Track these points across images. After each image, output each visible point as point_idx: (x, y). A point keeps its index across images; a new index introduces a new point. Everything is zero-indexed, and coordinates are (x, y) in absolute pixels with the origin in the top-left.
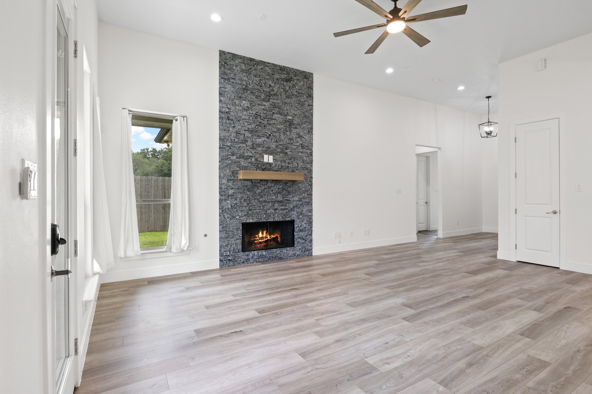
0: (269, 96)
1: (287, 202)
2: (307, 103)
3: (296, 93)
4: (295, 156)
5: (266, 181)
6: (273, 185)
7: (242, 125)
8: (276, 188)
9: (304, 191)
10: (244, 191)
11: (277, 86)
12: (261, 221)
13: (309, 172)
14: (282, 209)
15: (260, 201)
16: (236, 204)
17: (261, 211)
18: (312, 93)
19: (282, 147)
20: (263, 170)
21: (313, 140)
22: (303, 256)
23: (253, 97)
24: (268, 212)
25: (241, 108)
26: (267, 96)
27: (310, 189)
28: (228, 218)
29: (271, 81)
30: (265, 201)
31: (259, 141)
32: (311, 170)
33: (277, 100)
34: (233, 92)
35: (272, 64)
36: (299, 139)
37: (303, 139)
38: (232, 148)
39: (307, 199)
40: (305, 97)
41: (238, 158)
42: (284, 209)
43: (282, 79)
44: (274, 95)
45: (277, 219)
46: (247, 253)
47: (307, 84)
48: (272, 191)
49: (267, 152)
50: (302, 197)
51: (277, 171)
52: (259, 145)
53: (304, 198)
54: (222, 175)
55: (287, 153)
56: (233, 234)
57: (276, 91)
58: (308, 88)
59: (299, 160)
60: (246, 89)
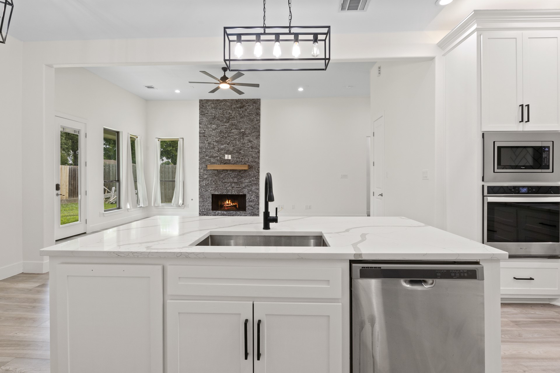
0: (228, 119)
1: (241, 183)
2: (255, 119)
3: (247, 114)
4: (247, 154)
5: (227, 170)
6: (231, 172)
7: (212, 138)
8: (233, 175)
9: (253, 176)
10: (213, 176)
11: (234, 112)
12: (223, 194)
13: (257, 164)
14: (237, 187)
15: (222, 182)
16: (208, 183)
17: (223, 187)
18: (259, 112)
19: (237, 149)
20: (225, 164)
21: (260, 143)
23: (219, 122)
24: (228, 189)
25: (211, 129)
26: (227, 119)
27: (257, 175)
28: (204, 191)
29: (230, 110)
30: (226, 182)
31: (222, 147)
32: (258, 162)
33: (234, 121)
34: (207, 121)
35: (231, 100)
36: (249, 143)
37: (253, 143)
38: (206, 152)
39: (255, 181)
40: (254, 115)
41: (209, 158)
42: (239, 187)
43: (238, 108)
44: (232, 118)
45: (233, 193)
46: (214, 211)
47: (255, 107)
48: (231, 176)
49: (228, 153)
51: (234, 164)
52: (222, 149)
53: (253, 181)
54: (200, 168)
55: (241, 152)
56: (207, 200)
57: (233, 115)
58: (257, 109)
59: (249, 157)
60: (215, 118)
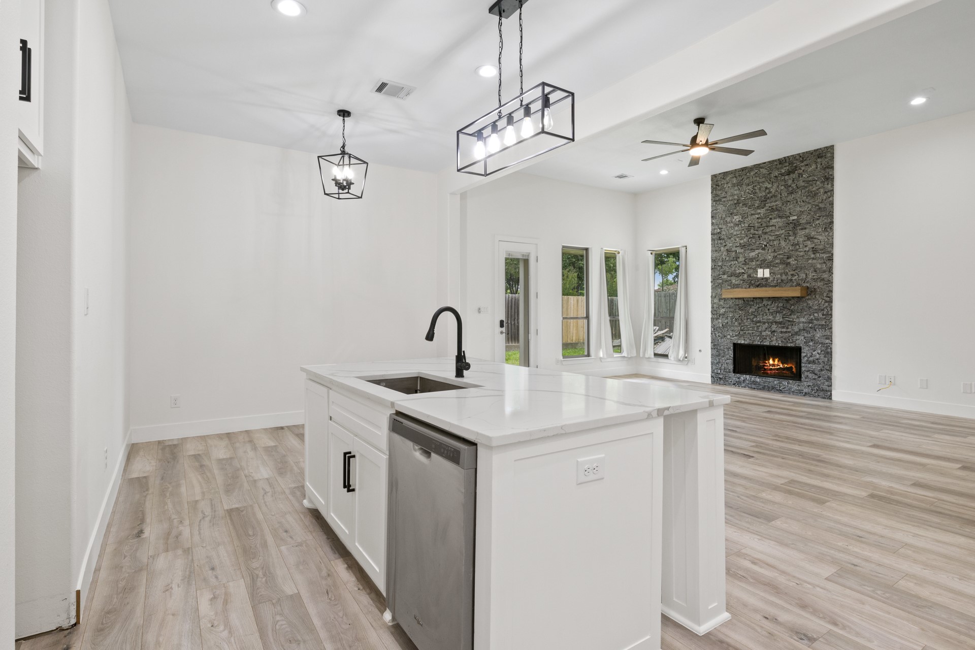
0: (764, 201)
1: (789, 323)
2: (822, 191)
3: (803, 184)
4: (803, 265)
5: (762, 299)
6: (769, 303)
7: (734, 241)
8: (773, 307)
9: (816, 310)
10: (735, 310)
11: (775, 185)
12: (754, 343)
13: (826, 284)
14: (782, 332)
15: (753, 321)
16: (727, 323)
17: (754, 332)
18: (830, 173)
19: (782, 257)
20: (758, 286)
21: (833, 238)
22: (815, 397)
23: (746, 209)
24: (763, 334)
25: (732, 225)
26: (762, 201)
27: (827, 307)
28: (719, 336)
29: (767, 183)
30: (759, 322)
31: (753, 254)
32: (829, 280)
33: (776, 201)
34: (724, 210)
35: (769, 162)
36: (809, 243)
37: (816, 241)
38: (723, 267)
39: (821, 320)
40: (818, 183)
41: (729, 277)
42: (786, 332)
43: (782, 175)
44: (772, 197)
45: (774, 343)
46: (738, 375)
47: (821, 164)
48: (769, 310)
49: (762, 266)
50: (814, 318)
51: (775, 286)
52: (752, 260)
53: (817, 319)
54: (714, 295)
55: (789, 263)
56: (724, 353)
57: (774, 191)
58: (824, 169)
59: (808, 270)
60: (738, 203)
